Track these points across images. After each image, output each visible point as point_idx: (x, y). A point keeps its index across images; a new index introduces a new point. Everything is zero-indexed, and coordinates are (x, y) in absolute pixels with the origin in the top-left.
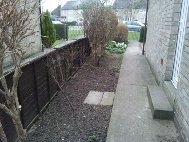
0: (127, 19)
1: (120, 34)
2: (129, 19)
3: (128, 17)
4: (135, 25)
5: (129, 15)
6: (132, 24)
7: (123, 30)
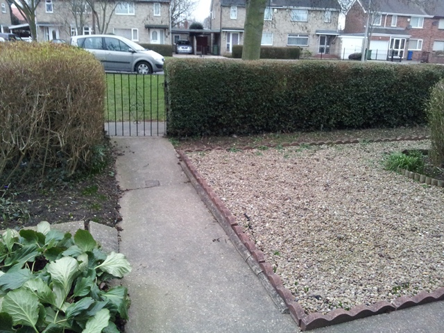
0: (84, 31)
1: (53, 119)
2: (90, 30)
3: (87, 26)
4: (113, 47)
5: (87, 20)
6: (104, 47)
7: (68, 94)
